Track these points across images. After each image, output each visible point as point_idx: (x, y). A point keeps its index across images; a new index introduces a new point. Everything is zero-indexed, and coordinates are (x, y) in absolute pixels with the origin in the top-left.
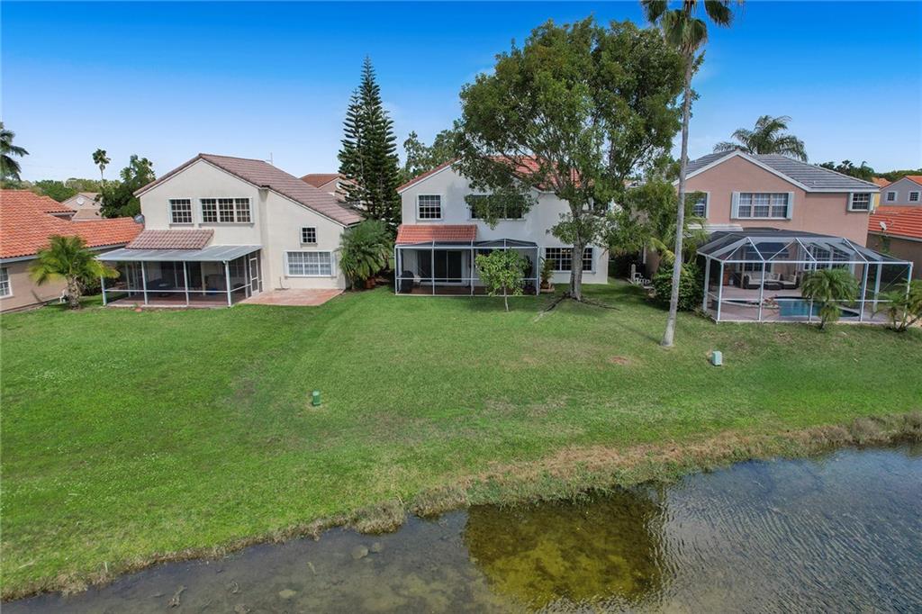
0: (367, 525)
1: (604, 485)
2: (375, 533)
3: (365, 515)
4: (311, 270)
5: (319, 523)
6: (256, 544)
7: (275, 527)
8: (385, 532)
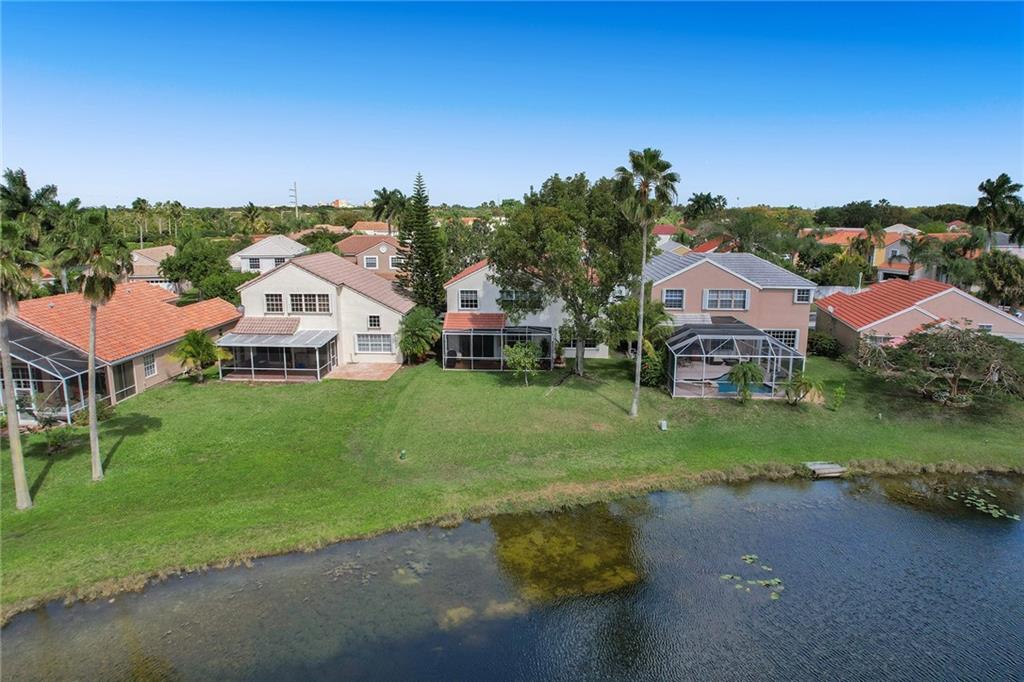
0: (443, 523)
1: (572, 504)
2: (448, 528)
3: (442, 518)
4: (376, 347)
5: (419, 523)
6: (388, 533)
7: (396, 524)
8: (454, 527)
